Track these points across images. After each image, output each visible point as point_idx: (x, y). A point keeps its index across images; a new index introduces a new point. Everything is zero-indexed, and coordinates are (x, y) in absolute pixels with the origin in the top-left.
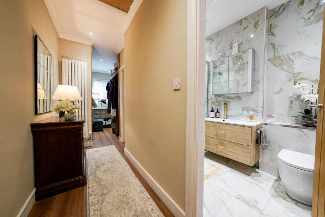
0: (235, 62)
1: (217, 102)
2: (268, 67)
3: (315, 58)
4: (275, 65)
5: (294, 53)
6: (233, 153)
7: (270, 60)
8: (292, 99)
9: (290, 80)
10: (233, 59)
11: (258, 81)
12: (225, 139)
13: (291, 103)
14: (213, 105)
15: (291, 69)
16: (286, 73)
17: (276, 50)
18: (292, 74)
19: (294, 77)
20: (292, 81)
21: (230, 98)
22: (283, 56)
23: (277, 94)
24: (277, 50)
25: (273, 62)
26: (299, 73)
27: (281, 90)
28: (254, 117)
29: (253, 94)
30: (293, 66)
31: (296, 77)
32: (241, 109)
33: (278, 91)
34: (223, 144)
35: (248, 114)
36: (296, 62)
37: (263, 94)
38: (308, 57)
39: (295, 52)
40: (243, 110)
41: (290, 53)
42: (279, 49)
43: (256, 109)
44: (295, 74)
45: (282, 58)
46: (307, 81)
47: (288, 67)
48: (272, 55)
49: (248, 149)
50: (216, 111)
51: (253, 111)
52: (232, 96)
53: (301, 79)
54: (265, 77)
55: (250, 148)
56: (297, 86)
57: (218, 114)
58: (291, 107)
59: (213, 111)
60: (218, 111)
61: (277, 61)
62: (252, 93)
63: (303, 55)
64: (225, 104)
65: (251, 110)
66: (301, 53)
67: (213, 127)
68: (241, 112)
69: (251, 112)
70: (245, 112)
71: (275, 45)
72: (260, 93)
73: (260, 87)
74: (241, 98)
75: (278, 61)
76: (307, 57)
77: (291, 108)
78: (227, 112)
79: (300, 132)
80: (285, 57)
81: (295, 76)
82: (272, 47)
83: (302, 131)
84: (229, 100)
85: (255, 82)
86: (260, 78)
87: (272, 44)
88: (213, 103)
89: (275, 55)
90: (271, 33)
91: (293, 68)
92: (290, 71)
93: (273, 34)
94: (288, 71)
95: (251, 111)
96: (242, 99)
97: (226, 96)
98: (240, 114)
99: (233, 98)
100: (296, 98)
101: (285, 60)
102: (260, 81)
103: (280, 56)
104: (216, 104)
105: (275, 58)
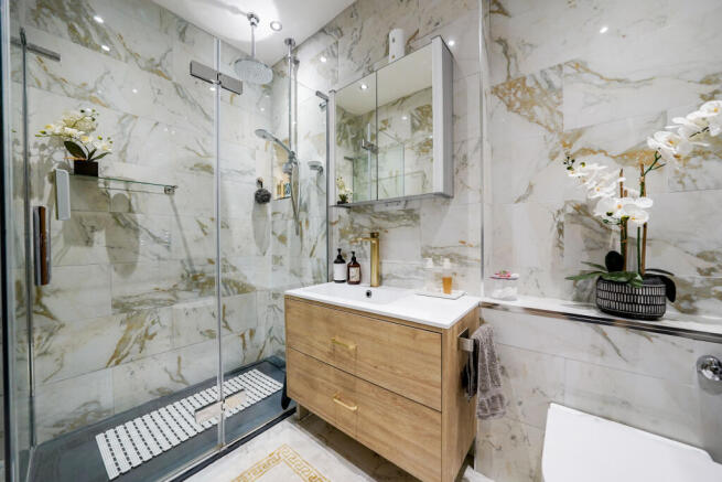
0: (417, 123)
1: (354, 230)
2: (492, 115)
3: (619, 81)
4: (510, 106)
5: (560, 66)
6: (383, 430)
7: (495, 90)
8: (562, 218)
9: (553, 157)
10: (412, 116)
11: (465, 157)
12: (358, 374)
13: (561, 232)
14: (344, 241)
15: (557, 117)
16: (542, 131)
17: (512, 60)
18: (560, 134)
19: (565, 146)
20: (562, 157)
21: (388, 217)
22: (533, 76)
23: (519, 200)
24: (516, 58)
25: (506, 99)
26: (579, 134)
27: (531, 187)
28: (456, 280)
29: (453, 201)
30: (559, 108)
31: (570, 146)
32: (419, 252)
33: (523, 191)
34: (353, 391)
35: (439, 270)
36: (567, 94)
37: (482, 201)
38: (602, 78)
39: (561, 61)
40: (425, 255)
41: (551, 68)
42: (519, 55)
43: (462, 253)
44: (567, 136)
45: (529, 83)
46: (601, 155)
47: (547, 111)
48: (500, 79)
49: (433, 421)
50: (349, 260)
51: (452, 260)
52: (393, 209)
53: (585, 151)
54: (486, 145)
55: (437, 417)
56: (579, 171)
57: (353, 271)
58: (560, 245)
59: (340, 260)
60: (354, 259)
61: (516, 93)
62: (446, 197)
63: (588, 71)
64: (373, 235)
65: (447, 257)
66: (580, 66)
67: (322, 325)
68: (418, 263)
69: (447, 264)
70: (430, 263)
71: (509, 42)
72: (472, 197)
73: (472, 177)
74: (418, 217)
75: (519, 94)
76: (597, 81)
77: (561, 248)
78: (380, 264)
79: (600, 338)
80: (537, 83)
81: (568, 139)
82: (500, 48)
83: (604, 335)
84: (384, 224)
85: (455, 162)
86: (472, 144)
87: (501, 41)
88: (343, 235)
89: (509, 77)
90: (495, 8)
91: (561, 114)
92: (552, 127)
93: (503, 11)
94: (547, 127)
95: (447, 262)
96: (423, 219)
97: (378, 209)
98: (416, 272)
99: (397, 217)
100: (572, 215)
101: (538, 91)
102: (469, 154)
103: (524, 79)
104: (351, 236)
105: (512, 86)
